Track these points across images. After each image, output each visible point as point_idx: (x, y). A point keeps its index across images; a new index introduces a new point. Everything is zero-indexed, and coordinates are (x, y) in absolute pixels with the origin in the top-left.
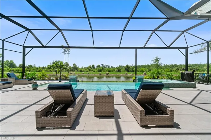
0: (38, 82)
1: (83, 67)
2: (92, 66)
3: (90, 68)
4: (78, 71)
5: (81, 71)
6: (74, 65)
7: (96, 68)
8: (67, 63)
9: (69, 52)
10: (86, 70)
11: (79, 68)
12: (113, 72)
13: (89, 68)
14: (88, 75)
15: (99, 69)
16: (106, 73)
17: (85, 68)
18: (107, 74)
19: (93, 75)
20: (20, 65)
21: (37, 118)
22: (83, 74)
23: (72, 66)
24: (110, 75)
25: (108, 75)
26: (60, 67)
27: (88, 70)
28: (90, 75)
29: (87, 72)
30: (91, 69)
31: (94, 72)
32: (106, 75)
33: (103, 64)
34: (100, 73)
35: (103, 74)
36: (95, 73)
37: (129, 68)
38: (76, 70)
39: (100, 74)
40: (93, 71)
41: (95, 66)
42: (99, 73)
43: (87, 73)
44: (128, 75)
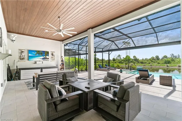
0: (123, 70)
1: (144, 59)
2: (155, 57)
3: (153, 59)
4: (138, 62)
5: (142, 63)
6: (134, 57)
7: (162, 59)
8: (128, 56)
10: (148, 62)
11: (140, 59)
13: (151, 60)
14: (150, 67)
15: (166, 61)
16: (177, 65)
17: (146, 59)
18: (179, 67)
19: (158, 67)
21: (136, 79)
22: (145, 66)
23: (133, 58)
26: (128, 60)
27: (151, 62)
28: (153, 67)
29: (149, 63)
30: (154, 61)
31: (159, 63)
32: (177, 67)
33: (172, 54)
34: (168, 64)
35: (172, 66)
36: (160, 65)
38: (137, 62)
39: (167, 66)
40: (156, 63)
41: (159, 57)
42: (166, 65)
43: (150, 64)
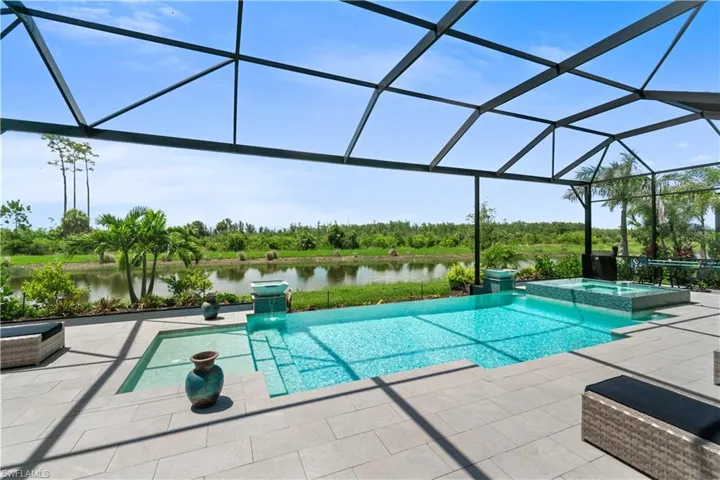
7: (216, 234)
9: (90, 165)
12: (285, 249)
15: (231, 240)
16: (266, 254)
18: (270, 258)
24: (280, 261)
25: (275, 260)
31: (213, 249)
32: (264, 261)
34: (242, 253)
35: (253, 258)
37: (342, 235)
42: (238, 254)
44: (344, 259)
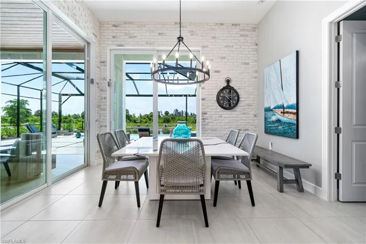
3: (152, 116)
4: (131, 121)
10: (144, 121)
13: (149, 117)
15: (165, 119)
20: (38, 111)
22: (139, 126)
27: (148, 120)
28: (149, 128)
29: (146, 122)
33: (176, 110)
34: (167, 124)
35: (170, 126)
39: (166, 126)
42: (164, 124)
43: (146, 124)
